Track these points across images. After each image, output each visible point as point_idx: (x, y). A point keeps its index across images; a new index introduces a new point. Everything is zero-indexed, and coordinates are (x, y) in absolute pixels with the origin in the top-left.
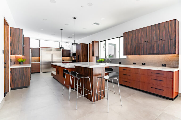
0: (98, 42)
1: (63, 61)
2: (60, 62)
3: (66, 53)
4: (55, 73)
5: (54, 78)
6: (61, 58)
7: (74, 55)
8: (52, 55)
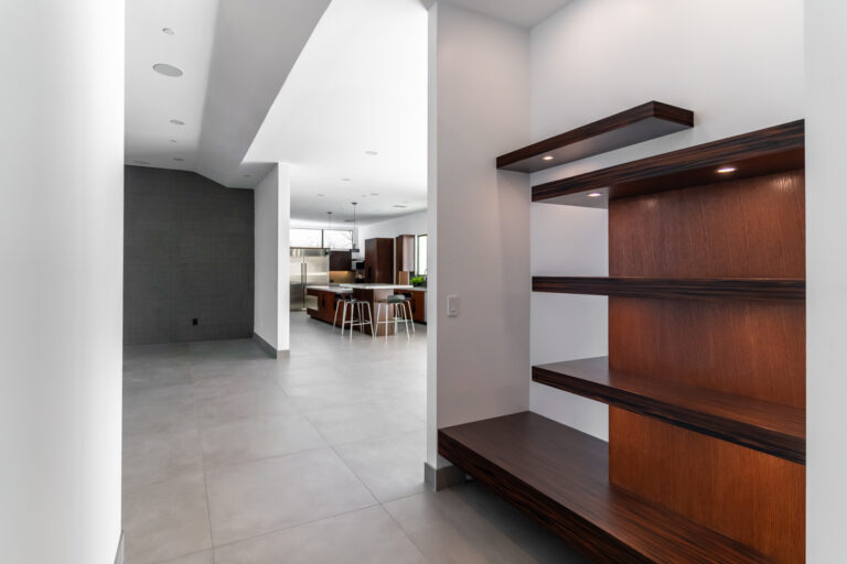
0: (413, 236)
1: (331, 281)
2: (325, 285)
3: (339, 260)
4: (315, 308)
5: (313, 317)
6: (326, 274)
7: (360, 266)
8: (304, 267)
